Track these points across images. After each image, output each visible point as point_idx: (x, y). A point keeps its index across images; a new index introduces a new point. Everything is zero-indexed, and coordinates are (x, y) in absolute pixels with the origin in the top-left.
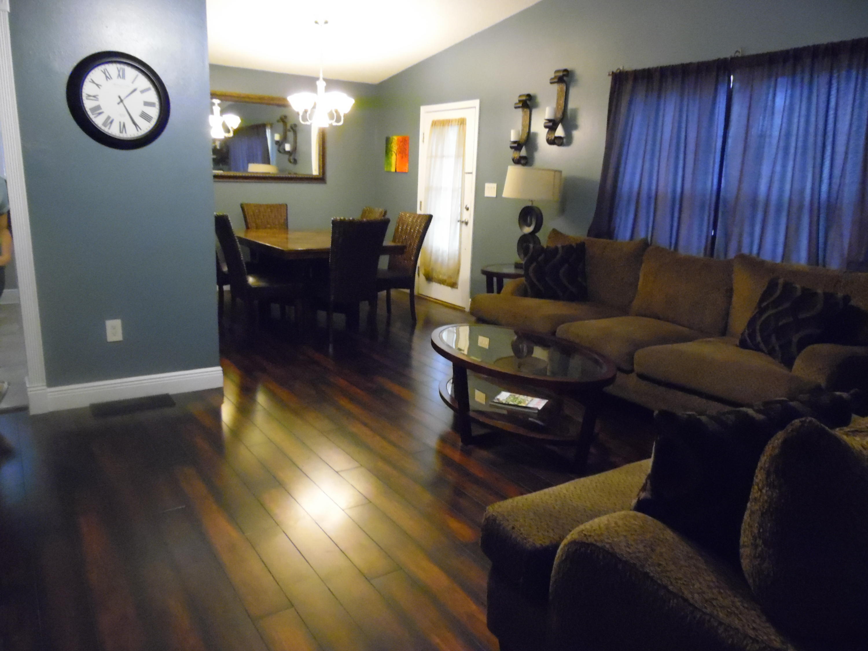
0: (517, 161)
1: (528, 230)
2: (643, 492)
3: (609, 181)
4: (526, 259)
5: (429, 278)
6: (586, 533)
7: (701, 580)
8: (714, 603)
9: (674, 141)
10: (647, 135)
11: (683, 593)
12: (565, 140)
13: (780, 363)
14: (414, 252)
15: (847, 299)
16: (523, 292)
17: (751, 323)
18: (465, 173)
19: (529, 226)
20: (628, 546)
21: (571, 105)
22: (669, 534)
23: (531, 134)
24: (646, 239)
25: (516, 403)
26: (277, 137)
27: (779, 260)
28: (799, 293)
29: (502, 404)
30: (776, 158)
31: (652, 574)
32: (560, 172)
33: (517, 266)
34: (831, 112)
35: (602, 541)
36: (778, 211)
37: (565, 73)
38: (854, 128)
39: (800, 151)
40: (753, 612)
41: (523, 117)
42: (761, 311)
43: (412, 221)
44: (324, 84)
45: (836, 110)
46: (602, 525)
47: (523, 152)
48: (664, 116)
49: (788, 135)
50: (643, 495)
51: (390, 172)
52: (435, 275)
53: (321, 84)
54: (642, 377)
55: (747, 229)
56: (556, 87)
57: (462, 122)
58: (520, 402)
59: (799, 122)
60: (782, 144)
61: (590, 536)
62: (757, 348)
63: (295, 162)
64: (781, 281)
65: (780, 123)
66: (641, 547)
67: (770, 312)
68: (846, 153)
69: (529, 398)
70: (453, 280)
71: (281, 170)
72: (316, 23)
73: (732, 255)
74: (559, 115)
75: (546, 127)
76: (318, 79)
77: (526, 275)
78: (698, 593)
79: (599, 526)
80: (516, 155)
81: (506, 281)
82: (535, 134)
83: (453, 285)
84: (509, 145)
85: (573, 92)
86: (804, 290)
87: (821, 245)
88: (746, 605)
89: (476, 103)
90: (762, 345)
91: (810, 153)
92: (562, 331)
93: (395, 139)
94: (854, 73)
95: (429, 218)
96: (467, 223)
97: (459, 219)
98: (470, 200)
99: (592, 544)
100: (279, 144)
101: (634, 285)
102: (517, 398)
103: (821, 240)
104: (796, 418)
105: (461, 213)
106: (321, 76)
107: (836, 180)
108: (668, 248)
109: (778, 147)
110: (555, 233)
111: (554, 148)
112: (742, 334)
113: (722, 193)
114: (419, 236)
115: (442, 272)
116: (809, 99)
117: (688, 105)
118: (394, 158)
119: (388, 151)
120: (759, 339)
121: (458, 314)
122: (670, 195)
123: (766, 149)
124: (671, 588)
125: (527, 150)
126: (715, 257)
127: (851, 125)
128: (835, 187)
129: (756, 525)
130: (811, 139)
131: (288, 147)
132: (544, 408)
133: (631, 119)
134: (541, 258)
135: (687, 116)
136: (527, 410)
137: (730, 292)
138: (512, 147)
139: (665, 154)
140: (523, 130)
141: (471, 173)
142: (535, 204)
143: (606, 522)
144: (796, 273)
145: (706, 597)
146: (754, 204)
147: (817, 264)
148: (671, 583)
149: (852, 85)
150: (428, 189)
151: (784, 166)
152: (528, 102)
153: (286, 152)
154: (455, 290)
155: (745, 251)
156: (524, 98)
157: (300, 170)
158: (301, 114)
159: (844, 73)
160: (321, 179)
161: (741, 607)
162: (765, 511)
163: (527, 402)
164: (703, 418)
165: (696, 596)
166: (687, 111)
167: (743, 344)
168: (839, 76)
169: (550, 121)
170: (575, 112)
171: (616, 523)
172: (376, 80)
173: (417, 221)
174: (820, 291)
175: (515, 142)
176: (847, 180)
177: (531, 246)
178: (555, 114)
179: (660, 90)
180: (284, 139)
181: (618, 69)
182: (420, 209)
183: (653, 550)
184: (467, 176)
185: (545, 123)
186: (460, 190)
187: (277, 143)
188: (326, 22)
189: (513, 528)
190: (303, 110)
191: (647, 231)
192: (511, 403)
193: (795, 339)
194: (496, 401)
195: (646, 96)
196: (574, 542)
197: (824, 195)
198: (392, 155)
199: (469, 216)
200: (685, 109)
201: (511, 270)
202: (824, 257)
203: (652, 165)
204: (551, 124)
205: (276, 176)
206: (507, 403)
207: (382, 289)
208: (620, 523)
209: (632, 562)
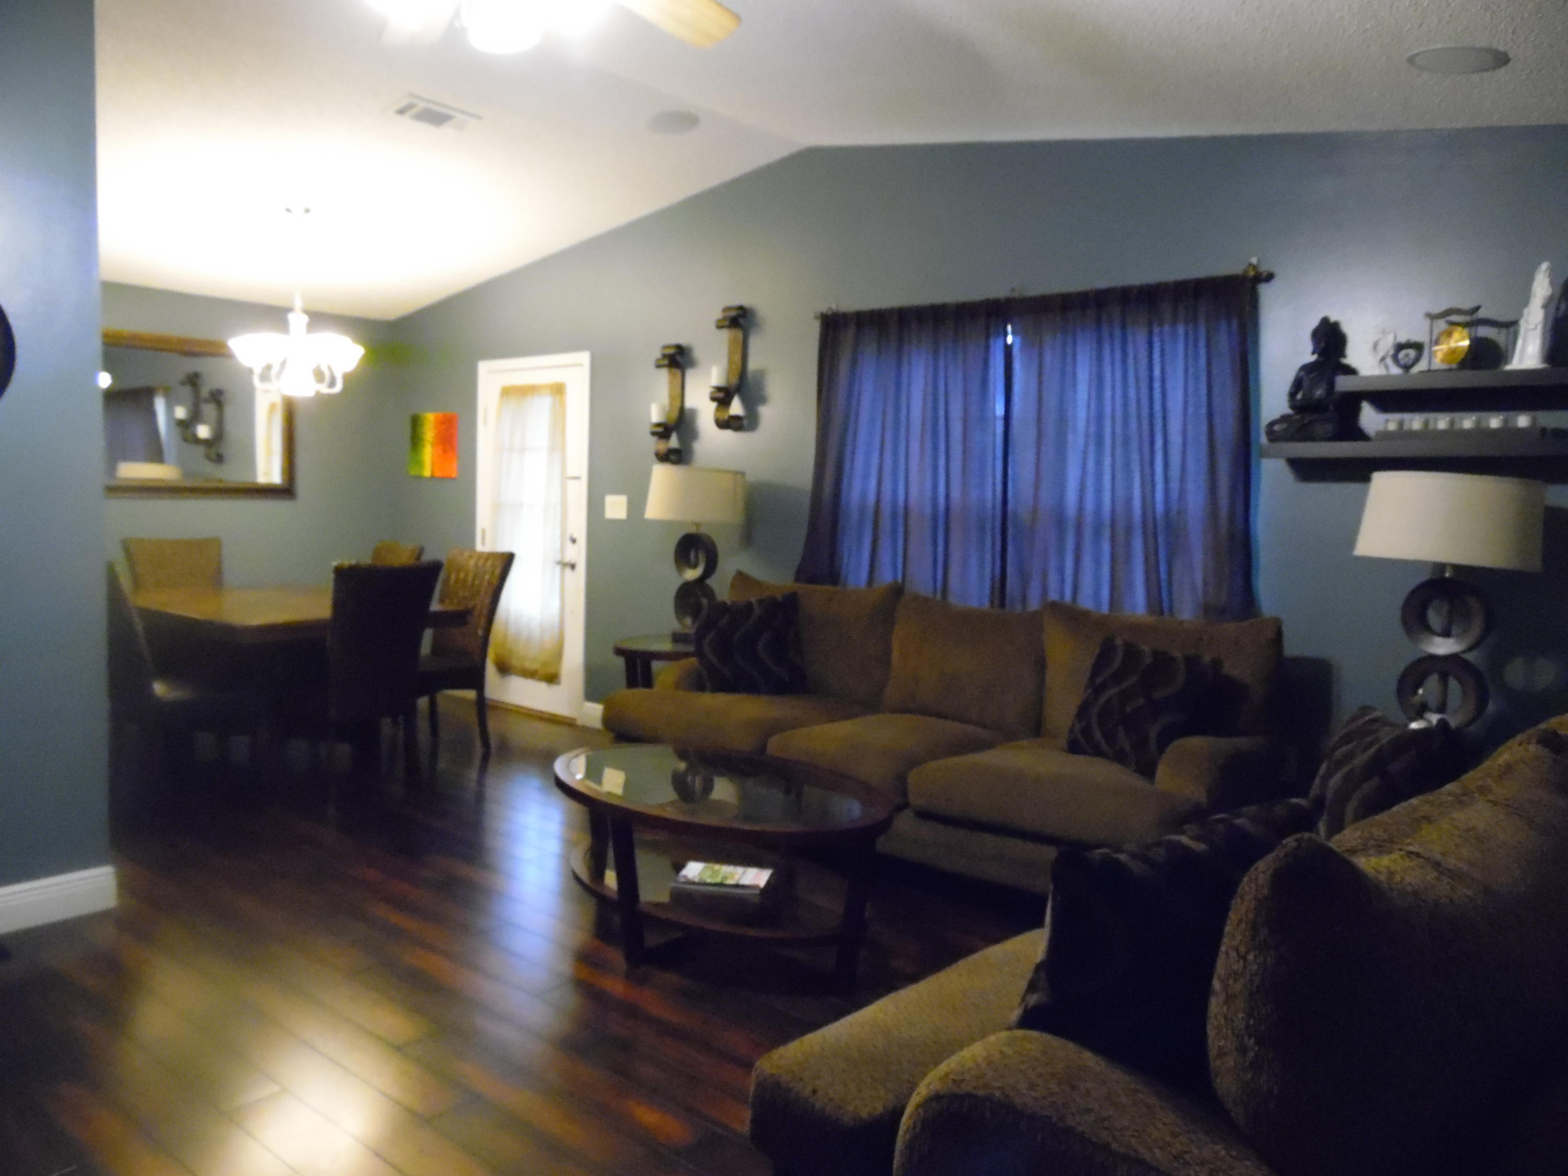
0: (665, 457)
1: (691, 574)
2: (1033, 993)
3: (828, 489)
4: (696, 625)
5: (504, 669)
6: (955, 1078)
7: (1160, 1126)
8: (1187, 1157)
9: (929, 427)
10: (884, 413)
11: (1136, 1151)
12: (745, 422)
13: (1136, 771)
14: (483, 621)
15: (1217, 663)
16: (698, 684)
17: (1083, 711)
18: (565, 478)
19: (694, 566)
20: (1032, 1086)
21: (753, 365)
22: (1089, 1058)
23: (686, 412)
24: (896, 582)
25: (718, 880)
26: (180, 413)
27: (1105, 609)
28: (1149, 660)
29: (693, 883)
30: (1085, 452)
31: (1080, 1129)
32: (743, 474)
33: (677, 638)
34: (1157, 385)
35: (985, 1086)
36: (1097, 532)
37: (740, 312)
38: (1191, 409)
39: (1119, 441)
40: (1248, 1163)
41: (671, 384)
42: (1097, 690)
43: (476, 564)
44: (305, 319)
45: (1163, 381)
46: (979, 1060)
47: (674, 442)
48: (909, 385)
49: (1100, 418)
50: (1033, 999)
51: (420, 478)
52: (515, 662)
53: (298, 320)
54: (925, 815)
55: (1053, 563)
56: (725, 334)
57: (558, 390)
58: (725, 878)
59: (1113, 397)
60: (1092, 429)
61: (962, 1081)
62: (1098, 752)
63: (219, 459)
64: (1119, 642)
65: (1086, 397)
66: (1054, 1087)
67: (1112, 692)
68: (1185, 445)
69: (739, 870)
70: (551, 670)
71: (186, 474)
72: (288, 210)
73: (1034, 604)
74: (734, 381)
75: (713, 399)
76: (289, 310)
77: (699, 653)
78: (1160, 1148)
79: (975, 1061)
80: (663, 446)
81: (656, 665)
82: (693, 412)
83: (552, 678)
84: (648, 429)
85: (755, 343)
86: (1155, 653)
87: (1164, 584)
88: (1234, 1153)
89: (584, 358)
90: (1104, 746)
91: (1134, 445)
92: (774, 745)
93: (430, 419)
94: (1181, 330)
95: (508, 559)
96: (573, 566)
97: (558, 558)
98: (578, 525)
99: (970, 1095)
100: (186, 427)
101: (885, 659)
102: (718, 871)
103: (1163, 576)
104: (1288, 835)
105: (562, 549)
106: (298, 304)
107: (1175, 485)
108: (930, 595)
109: (1087, 436)
110: (741, 578)
111: (728, 434)
112: (1071, 730)
113: (1010, 506)
114: (490, 591)
115: (530, 656)
116: (1124, 362)
117: (946, 368)
118: (428, 453)
119: (416, 440)
120: (1098, 735)
121: (564, 731)
122: (928, 511)
123: (1070, 438)
124: (1115, 1146)
125: (681, 439)
126: (1007, 607)
127: (1186, 403)
128: (1175, 495)
129: (1241, 1015)
130: (1133, 424)
131: (203, 431)
132: (769, 883)
133: (856, 388)
134: (724, 621)
135: (946, 384)
136: (739, 891)
137: (1041, 665)
138: (654, 434)
139: (915, 446)
140: (671, 405)
141: (578, 478)
142: (704, 530)
143: (985, 1054)
144: (1136, 628)
145: (1174, 1151)
146: (1060, 520)
147: (1162, 613)
148: (1114, 1137)
149: (1181, 347)
150: (497, 507)
151: (1099, 463)
152: (678, 358)
153: (197, 441)
154: (554, 688)
155: (1053, 596)
156: (671, 351)
157: (231, 474)
158: (257, 371)
159: (1167, 328)
160: (286, 491)
161: (1228, 1158)
162: (1254, 989)
163: (737, 877)
164: (1123, 857)
165: (1157, 1151)
166: (946, 378)
167: (1074, 748)
168: (1161, 331)
169: (719, 389)
170: (761, 375)
171: (1001, 1052)
172: (393, 314)
173: (484, 564)
174: (1178, 654)
175: (658, 425)
176: (1190, 486)
177: (705, 601)
178: (728, 380)
179: (900, 341)
180: (195, 418)
181: (830, 308)
182: (483, 543)
183: (1073, 1088)
184: (571, 484)
185: (712, 393)
186: (559, 508)
187: (182, 424)
188: (307, 211)
189: (814, 1092)
190: (263, 364)
191: (895, 572)
192: (709, 880)
193: (1154, 731)
194: (682, 880)
195: (879, 351)
196: (936, 1098)
197: (1160, 507)
198: (423, 446)
199: (578, 554)
200: (942, 374)
201: (666, 646)
202: (1171, 600)
203: (895, 462)
204: (721, 395)
205: (175, 484)
206: (702, 881)
207: (421, 694)
208: (1008, 1051)
209: (1044, 1113)
